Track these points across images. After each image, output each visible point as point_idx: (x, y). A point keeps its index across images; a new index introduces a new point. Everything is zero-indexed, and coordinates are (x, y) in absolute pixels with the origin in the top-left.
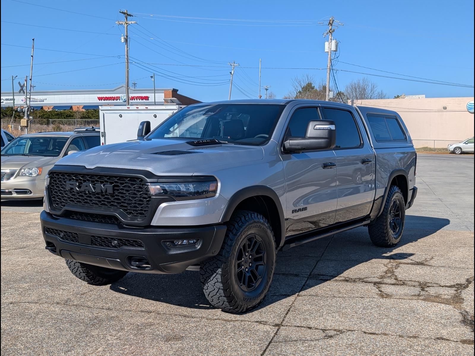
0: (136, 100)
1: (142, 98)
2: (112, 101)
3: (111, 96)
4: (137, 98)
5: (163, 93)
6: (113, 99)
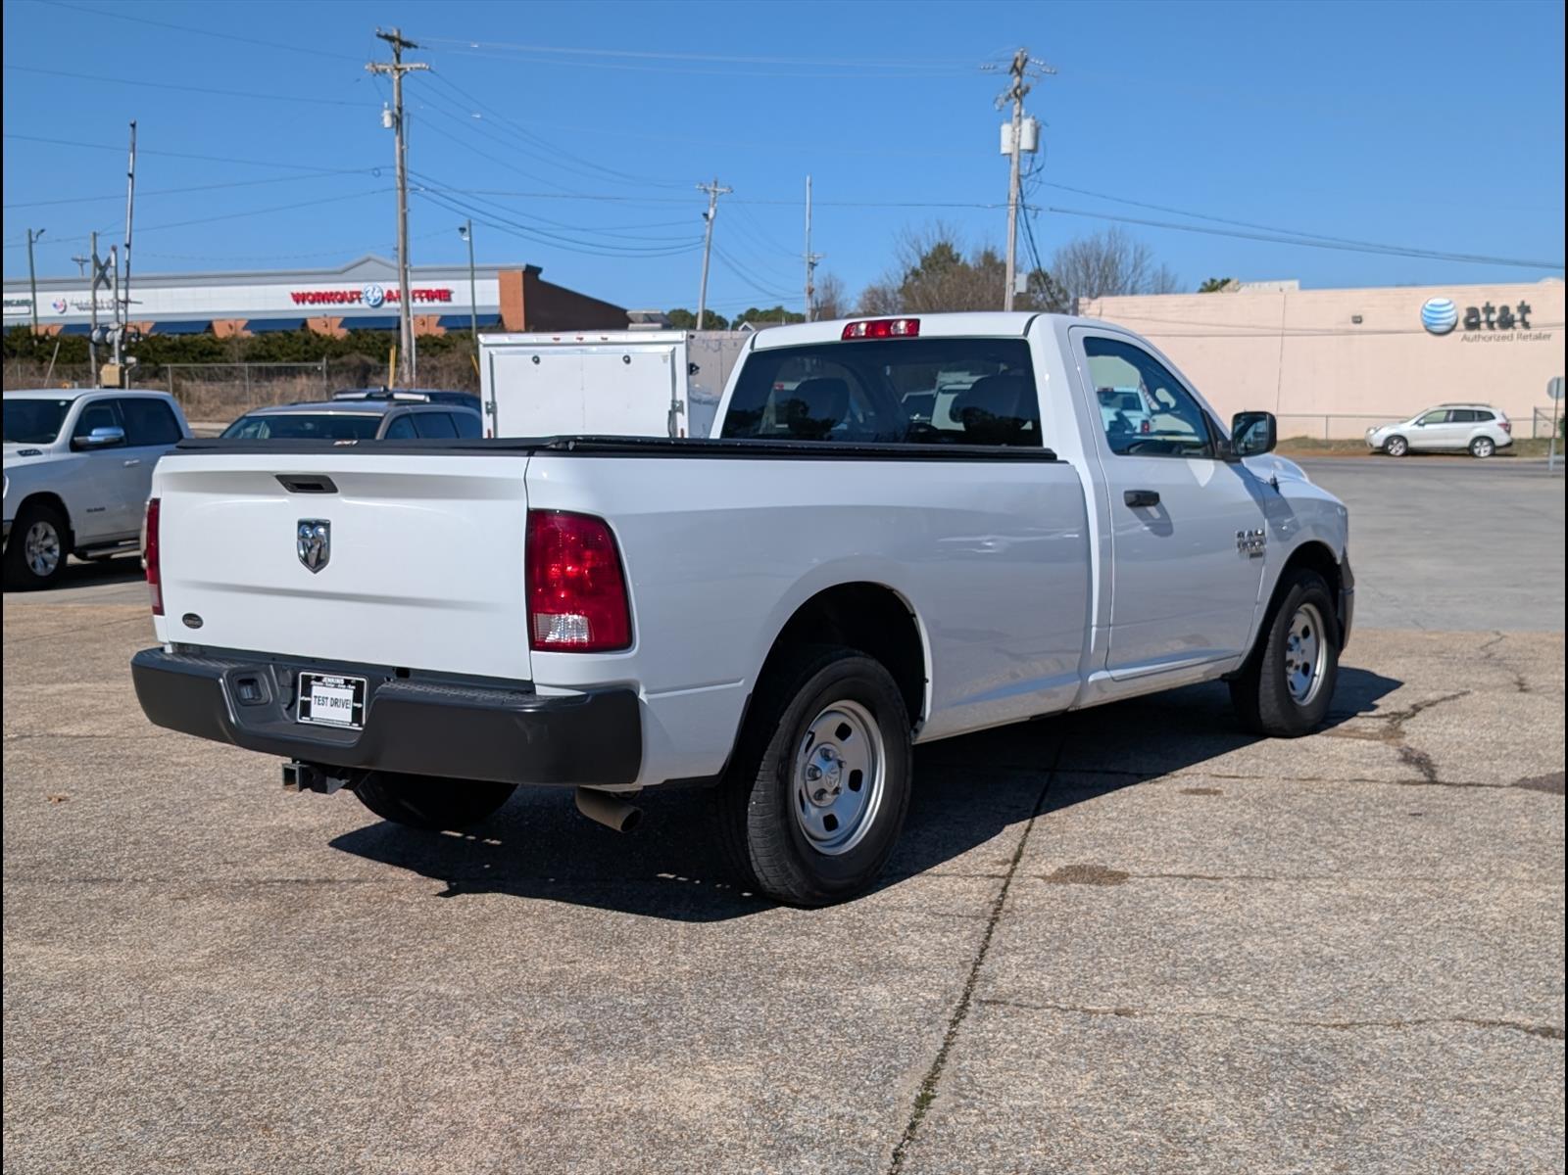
1: (430, 295)
2: (338, 306)
3: (335, 291)
4: (415, 295)
5: (496, 278)
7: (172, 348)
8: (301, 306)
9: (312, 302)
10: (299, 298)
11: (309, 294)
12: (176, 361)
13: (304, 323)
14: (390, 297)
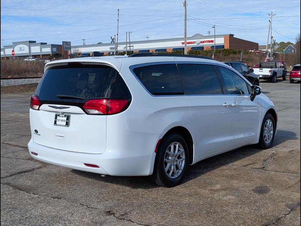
0: (205, 43)
1: (209, 42)
2: (190, 45)
3: (190, 42)
4: (206, 41)
5: (223, 37)
6: (192, 43)
8: (183, 45)
10: (183, 43)
13: (183, 48)
14: (201, 42)
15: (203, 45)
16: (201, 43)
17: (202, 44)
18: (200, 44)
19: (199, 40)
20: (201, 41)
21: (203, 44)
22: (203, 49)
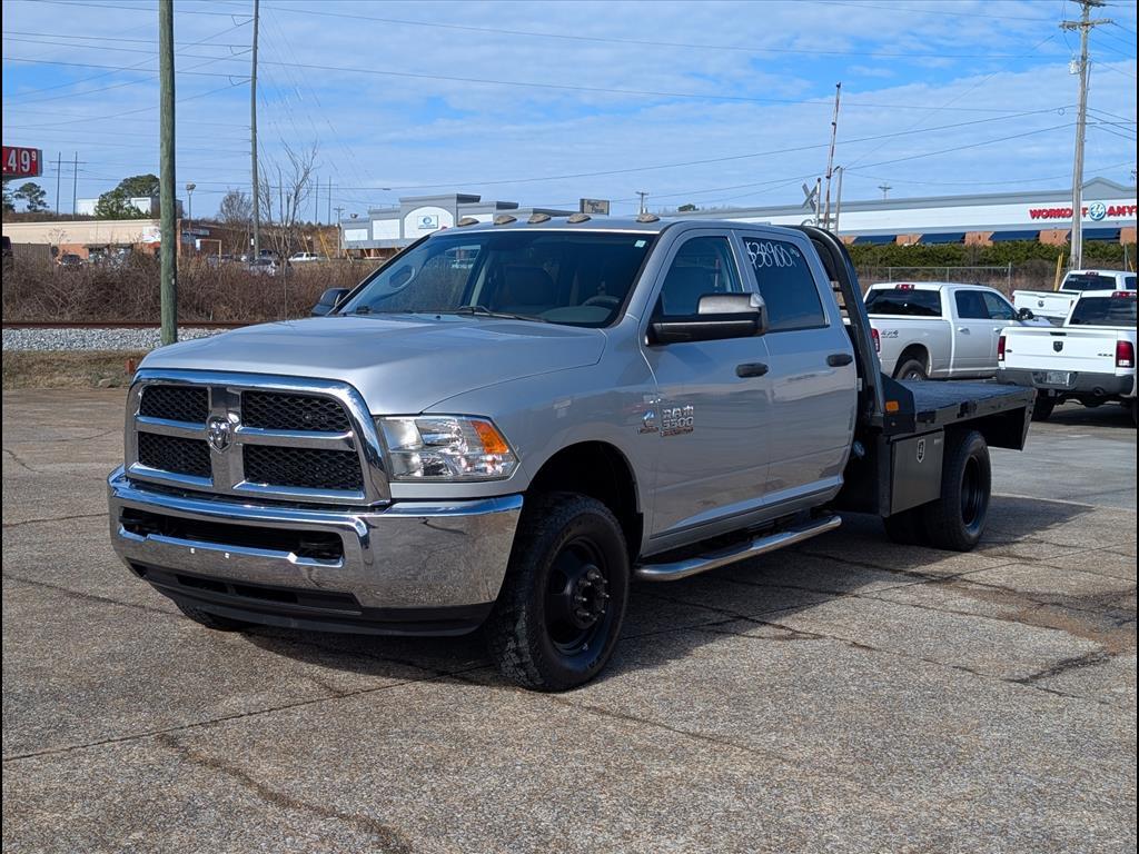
0: (1127, 214)
2: (1066, 220)
3: (1066, 208)
4: (1131, 209)
7: (924, 255)
8: (1036, 221)
9: (1045, 217)
10: (1035, 214)
11: (1044, 211)
12: (925, 264)
13: (1037, 234)
14: (1111, 212)
15: (1117, 223)
16: (1110, 215)
17: (1112, 218)
18: (1107, 218)
19: (1103, 202)
20: (1112, 208)
21: (1121, 218)
22: (1118, 238)
